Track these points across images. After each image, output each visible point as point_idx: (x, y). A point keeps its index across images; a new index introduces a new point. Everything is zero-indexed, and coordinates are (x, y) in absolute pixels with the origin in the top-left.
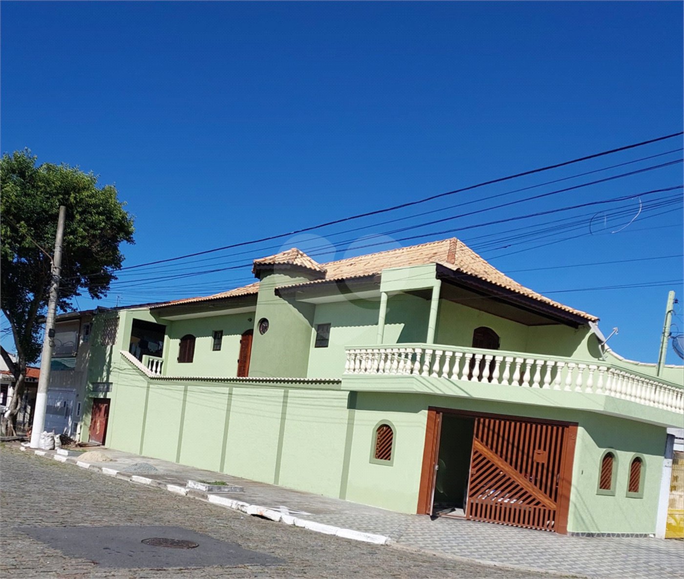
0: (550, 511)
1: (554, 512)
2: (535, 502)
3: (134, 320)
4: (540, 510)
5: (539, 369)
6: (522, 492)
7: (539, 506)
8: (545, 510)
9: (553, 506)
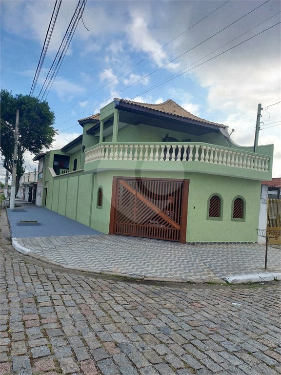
0: (177, 230)
1: (179, 231)
2: (168, 226)
3: (55, 155)
4: (171, 230)
5: (168, 150)
6: (162, 220)
7: (171, 228)
8: (174, 230)
9: (179, 228)
